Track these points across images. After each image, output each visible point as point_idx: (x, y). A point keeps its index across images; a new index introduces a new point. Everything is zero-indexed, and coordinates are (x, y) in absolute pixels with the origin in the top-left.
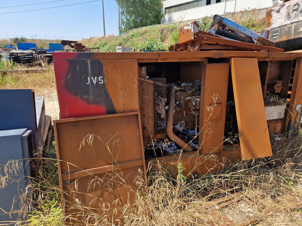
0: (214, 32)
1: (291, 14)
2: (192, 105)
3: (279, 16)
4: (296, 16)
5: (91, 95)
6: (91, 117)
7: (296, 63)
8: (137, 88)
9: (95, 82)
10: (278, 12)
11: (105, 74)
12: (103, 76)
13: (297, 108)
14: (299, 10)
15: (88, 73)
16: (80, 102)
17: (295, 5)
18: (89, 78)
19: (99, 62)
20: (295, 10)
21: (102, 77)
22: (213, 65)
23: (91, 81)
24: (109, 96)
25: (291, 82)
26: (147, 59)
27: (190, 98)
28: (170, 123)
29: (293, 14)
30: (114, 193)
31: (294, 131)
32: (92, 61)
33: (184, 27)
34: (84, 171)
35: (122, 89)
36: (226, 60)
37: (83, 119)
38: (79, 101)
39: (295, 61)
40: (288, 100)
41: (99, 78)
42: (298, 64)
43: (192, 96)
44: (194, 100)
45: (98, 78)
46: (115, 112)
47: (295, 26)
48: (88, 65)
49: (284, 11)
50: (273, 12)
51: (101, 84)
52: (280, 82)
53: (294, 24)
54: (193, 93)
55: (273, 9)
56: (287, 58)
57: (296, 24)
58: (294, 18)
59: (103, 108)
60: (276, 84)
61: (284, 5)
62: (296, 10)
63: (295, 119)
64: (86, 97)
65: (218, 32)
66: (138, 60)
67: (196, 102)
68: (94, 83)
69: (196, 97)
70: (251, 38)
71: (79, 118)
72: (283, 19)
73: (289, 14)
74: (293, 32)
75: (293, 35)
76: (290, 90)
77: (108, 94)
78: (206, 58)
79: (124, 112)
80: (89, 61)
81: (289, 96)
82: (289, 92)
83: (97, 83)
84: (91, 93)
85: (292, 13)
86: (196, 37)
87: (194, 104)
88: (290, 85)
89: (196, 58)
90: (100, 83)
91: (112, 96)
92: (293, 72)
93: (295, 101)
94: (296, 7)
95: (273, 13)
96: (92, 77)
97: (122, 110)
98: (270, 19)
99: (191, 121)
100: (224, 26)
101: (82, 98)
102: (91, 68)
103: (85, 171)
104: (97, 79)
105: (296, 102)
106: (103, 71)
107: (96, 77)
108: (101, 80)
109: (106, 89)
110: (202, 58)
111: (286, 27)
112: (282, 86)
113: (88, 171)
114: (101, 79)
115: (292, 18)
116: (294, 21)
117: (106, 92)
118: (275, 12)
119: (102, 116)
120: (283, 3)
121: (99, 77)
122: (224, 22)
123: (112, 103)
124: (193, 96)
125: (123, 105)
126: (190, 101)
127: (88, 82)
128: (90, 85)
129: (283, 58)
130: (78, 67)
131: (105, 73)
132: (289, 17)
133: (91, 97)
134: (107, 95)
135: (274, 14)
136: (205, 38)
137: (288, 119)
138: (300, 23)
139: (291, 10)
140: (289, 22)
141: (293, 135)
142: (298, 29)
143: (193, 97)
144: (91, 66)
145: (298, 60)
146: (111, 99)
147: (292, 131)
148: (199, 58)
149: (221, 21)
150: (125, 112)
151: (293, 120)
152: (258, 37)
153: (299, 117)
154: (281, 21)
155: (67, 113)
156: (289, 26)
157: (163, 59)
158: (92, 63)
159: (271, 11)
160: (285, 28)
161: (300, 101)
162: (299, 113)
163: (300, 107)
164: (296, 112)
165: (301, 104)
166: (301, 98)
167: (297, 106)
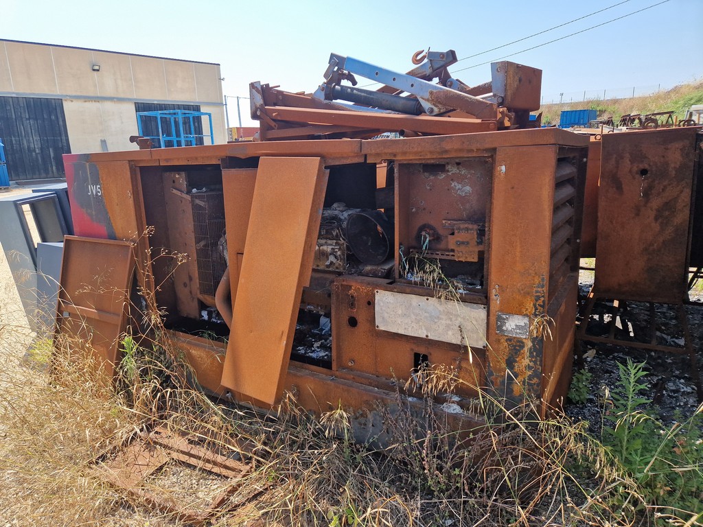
0: (322, 96)
5: (93, 210)
8: (133, 205)
9: (94, 193)
12: (100, 184)
13: (510, 326)
15: (88, 180)
18: (89, 186)
19: (95, 166)
23: (92, 191)
24: (108, 213)
32: (90, 164)
38: (86, 216)
45: (96, 188)
48: (87, 169)
52: (467, 229)
60: (453, 233)
64: (90, 211)
65: (329, 95)
77: (106, 210)
78: (226, 157)
84: (93, 206)
93: (494, 297)
96: (92, 186)
101: (87, 213)
102: (90, 174)
105: (496, 301)
106: (99, 178)
109: (104, 203)
112: (478, 243)
114: (99, 188)
117: (104, 207)
123: (112, 223)
127: (89, 192)
128: (91, 196)
130: (80, 172)
131: (102, 180)
133: (94, 213)
136: (275, 114)
144: (90, 171)
146: (109, 218)
148: (216, 157)
149: (341, 67)
151: (497, 364)
152: (431, 93)
153: (526, 362)
161: (521, 304)
162: (526, 349)
163: (523, 325)
164: (507, 340)
165: (526, 315)
166: (522, 292)
167: (504, 319)
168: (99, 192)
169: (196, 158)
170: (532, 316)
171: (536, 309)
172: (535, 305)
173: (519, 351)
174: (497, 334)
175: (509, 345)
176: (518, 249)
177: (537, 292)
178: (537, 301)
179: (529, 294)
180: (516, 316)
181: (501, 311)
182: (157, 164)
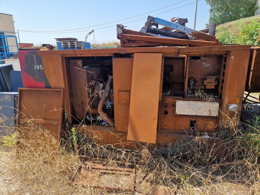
0: (145, 31)
7: (226, 58)
9: (38, 68)
12: (42, 65)
13: (231, 107)
15: (34, 63)
16: (32, 80)
18: (35, 65)
19: (39, 56)
23: (36, 67)
24: (46, 77)
35: (53, 73)
45: (39, 66)
46: (50, 88)
48: (34, 58)
51: (42, 70)
52: (212, 78)
59: (44, 84)
60: (206, 80)
64: (35, 77)
65: (148, 31)
77: (46, 76)
78: (114, 53)
79: (55, 88)
80: (34, 56)
83: (40, 69)
84: (37, 74)
86: (120, 36)
89: (106, 54)
91: (48, 78)
93: (226, 99)
96: (37, 65)
101: (33, 77)
102: (36, 60)
109: (44, 73)
110: (111, 54)
112: (215, 82)
119: (44, 89)
122: (156, 21)
123: (48, 82)
125: (55, 83)
128: (36, 70)
130: (29, 59)
131: (43, 63)
133: (37, 77)
136: (128, 37)
145: (228, 54)
146: (47, 79)
152: (192, 32)
158: (36, 57)
161: (235, 100)
162: (235, 114)
163: (235, 107)
164: (229, 112)
165: (237, 104)
166: (236, 97)
167: (229, 106)
168: (41, 68)
169: (98, 54)
170: (238, 104)
171: (240, 101)
172: (240, 100)
173: (233, 115)
174: (226, 111)
175: (230, 114)
176: (236, 83)
177: (241, 96)
178: (240, 99)
179: (238, 97)
180: (233, 104)
181: (228, 103)
182: (76, 56)
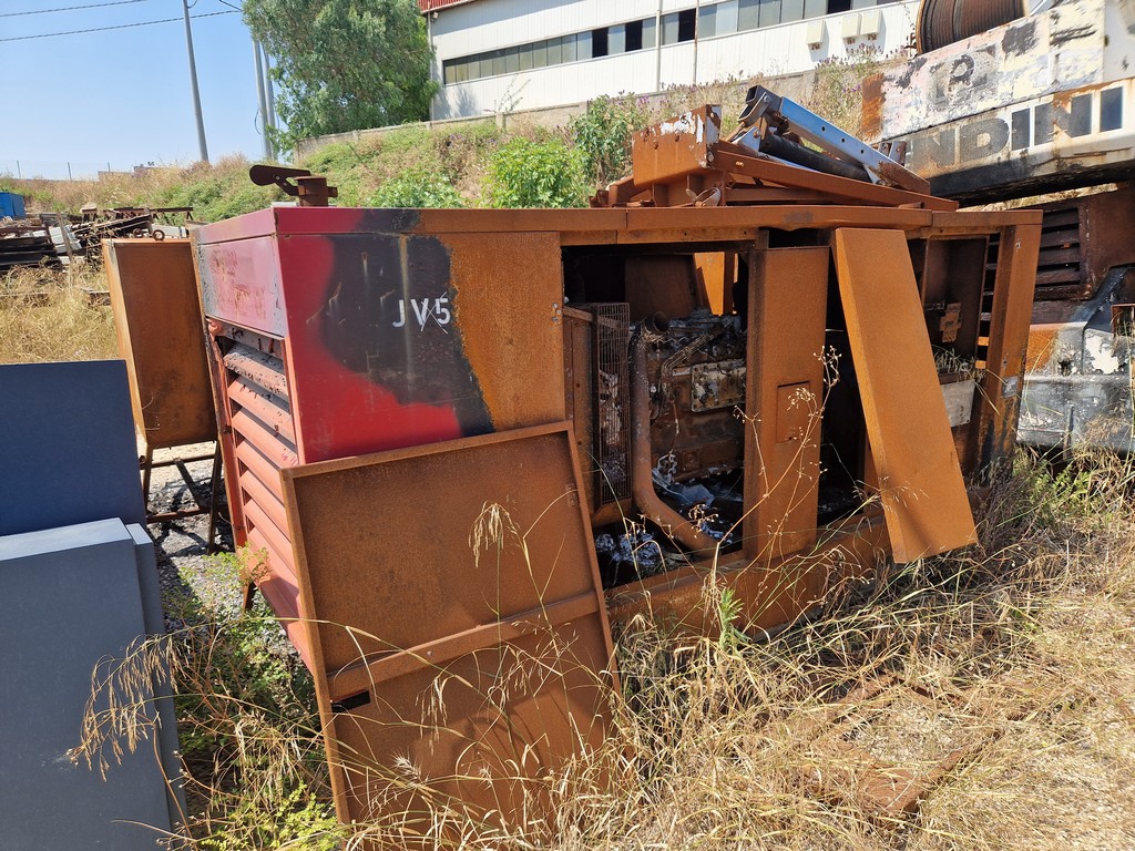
0: (755, 146)
1: (946, 92)
2: (695, 397)
3: (909, 99)
4: (964, 98)
5: (409, 367)
6: (416, 448)
7: (997, 247)
8: (561, 336)
9: (422, 319)
10: (904, 83)
11: (457, 287)
12: (451, 296)
13: (1009, 388)
14: (973, 78)
15: (398, 285)
16: (371, 397)
17: (958, 63)
18: (401, 303)
19: (436, 244)
20: (957, 79)
21: (445, 300)
22: (785, 253)
23: (411, 315)
24: (470, 368)
25: (988, 308)
26: (586, 232)
27: (686, 372)
28: (642, 460)
29: (954, 92)
30: (509, 724)
31: (1002, 462)
32: (414, 239)
33: (657, 127)
34: (403, 652)
35: (511, 342)
36: (815, 237)
37: (388, 457)
38: (371, 391)
39: (995, 237)
40: (980, 364)
41: (438, 305)
42: (1004, 248)
43: (694, 364)
44: (702, 379)
45: (431, 304)
46: (486, 428)
47: (961, 131)
48: (399, 255)
49: (922, 80)
50: (886, 83)
51: (444, 326)
52: (955, 308)
53: (958, 122)
54: (696, 353)
55: (887, 73)
56: (975, 228)
57: (965, 123)
58: (958, 104)
59: (451, 416)
60: (944, 315)
61: (924, 61)
62: (964, 78)
63: (1004, 424)
64: (394, 375)
65: (768, 147)
66: (563, 234)
67: (706, 386)
68: (421, 323)
69: (705, 367)
70: (860, 166)
71: (372, 455)
72: (923, 108)
73: (940, 93)
74: (957, 149)
75: (957, 160)
76: (985, 334)
77: (466, 360)
78: (761, 228)
79: (518, 426)
80: (403, 241)
81: (982, 353)
82: (983, 341)
83: (431, 321)
84: (409, 359)
85: (950, 90)
86: (711, 158)
87: (701, 391)
88: (985, 316)
89: (731, 229)
90: (440, 321)
91: (478, 371)
92: (991, 275)
93: (1002, 365)
94: (962, 70)
95: (886, 87)
96: (413, 302)
97: (512, 419)
98: (877, 107)
99: (694, 453)
100: (782, 125)
101: (378, 381)
102: (410, 268)
103: (409, 651)
104: (430, 307)
105: (1004, 368)
106: (448, 278)
107: (426, 301)
108: (444, 310)
109: (460, 342)
110: (751, 229)
111: (935, 134)
112: (959, 321)
113: (416, 652)
114: (442, 305)
115: (951, 103)
116: (959, 113)
117: (458, 354)
118: (894, 83)
119: (452, 442)
120: (920, 57)
121: (437, 300)
122: (784, 112)
123: (481, 393)
124: (697, 366)
125: (516, 398)
126: (686, 382)
127: (399, 321)
128: (407, 330)
129: (967, 228)
130: (365, 262)
131: (458, 283)
132: (940, 99)
133: (410, 376)
134: (464, 366)
135: (891, 92)
136: (738, 163)
137: (983, 425)
138: (979, 119)
139: (947, 80)
140: (941, 118)
141: (999, 475)
142: (975, 138)
143: (696, 369)
144: (410, 260)
145: (1002, 234)
146: (475, 379)
147: (998, 464)
148: (741, 229)
149: (774, 108)
150: (522, 427)
151: (998, 428)
152: (881, 165)
153: (1012, 416)
154: (916, 114)
155: (326, 440)
156: (943, 128)
157: (636, 233)
158: (414, 246)
159: (882, 79)
160: (931, 138)
161: (1015, 366)
162: (1013, 406)
163: (1014, 384)
164: (1005, 403)
165: (1017, 374)
167: (1006, 383)
168: (443, 316)
171: (1022, 367)
172: (1021, 364)
173: (1010, 409)
174: (1001, 398)
175: (1006, 406)
177: (1024, 352)
178: (1023, 360)
179: (1020, 355)
180: (1012, 378)
181: (1005, 376)
